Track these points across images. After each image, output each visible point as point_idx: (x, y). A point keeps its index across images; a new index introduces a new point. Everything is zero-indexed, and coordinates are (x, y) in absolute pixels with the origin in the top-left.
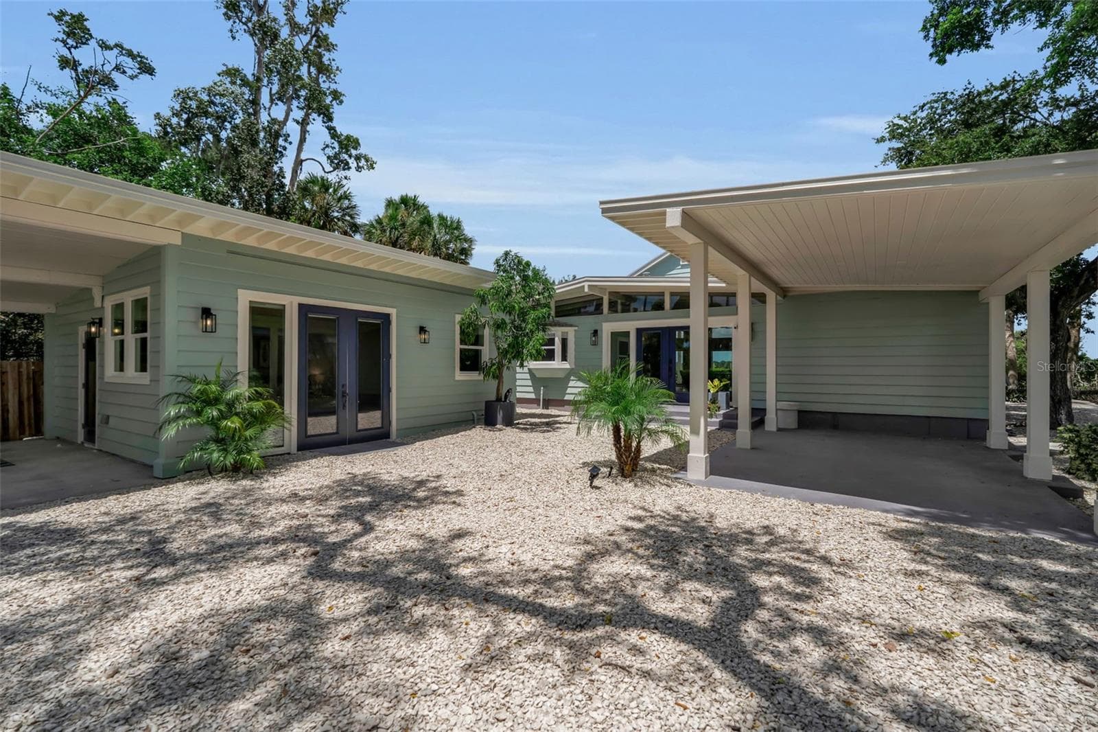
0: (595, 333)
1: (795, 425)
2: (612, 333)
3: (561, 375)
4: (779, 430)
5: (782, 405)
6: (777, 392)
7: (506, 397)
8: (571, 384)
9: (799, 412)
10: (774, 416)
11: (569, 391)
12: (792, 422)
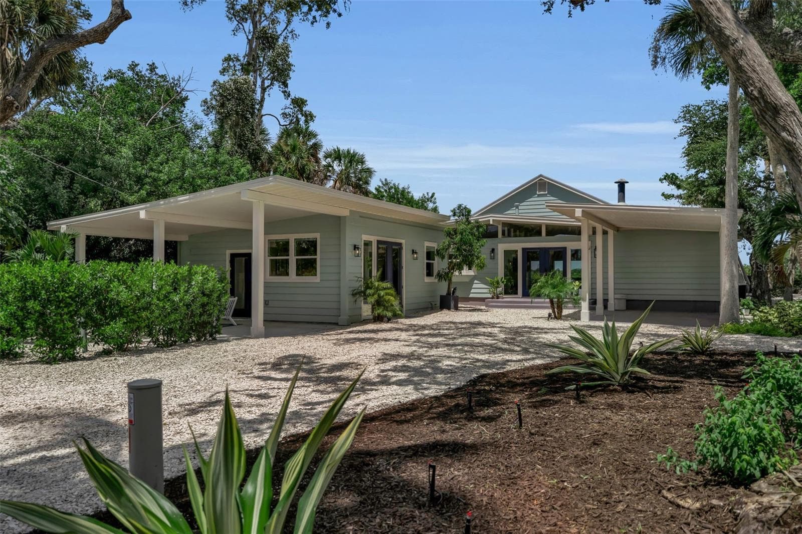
0: (493, 250)
1: (625, 309)
2: (505, 251)
3: (467, 280)
4: (616, 310)
5: (618, 296)
6: (614, 289)
7: (454, 292)
8: (474, 286)
9: (628, 301)
10: (613, 302)
11: (473, 291)
12: (623, 305)
